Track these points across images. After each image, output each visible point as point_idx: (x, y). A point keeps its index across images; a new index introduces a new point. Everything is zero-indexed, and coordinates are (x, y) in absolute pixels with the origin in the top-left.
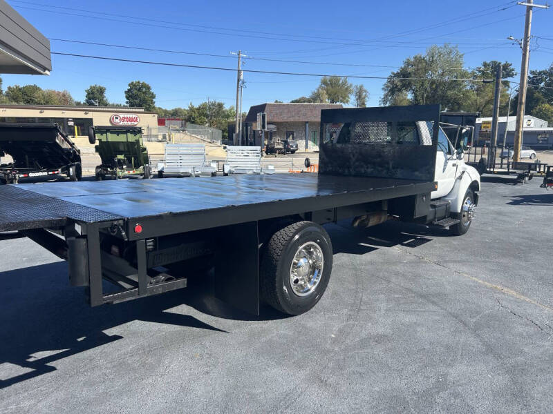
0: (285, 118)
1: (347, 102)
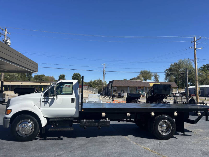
0: (120, 85)
1: (151, 79)
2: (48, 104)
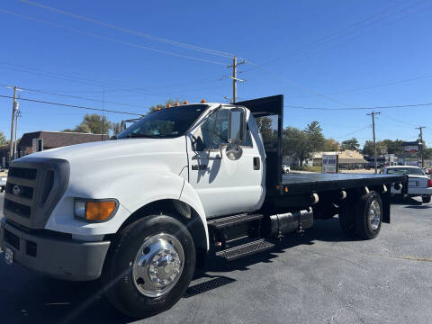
2: (207, 175)
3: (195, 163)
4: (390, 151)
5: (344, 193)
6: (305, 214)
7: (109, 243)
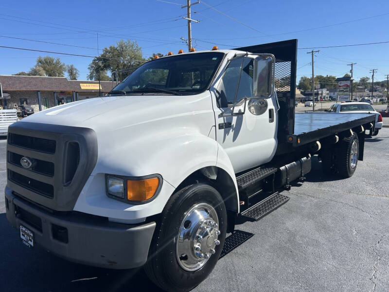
2: (231, 133)
3: (221, 121)
4: (322, 87)
5: (337, 137)
6: (306, 161)
7: (154, 224)
